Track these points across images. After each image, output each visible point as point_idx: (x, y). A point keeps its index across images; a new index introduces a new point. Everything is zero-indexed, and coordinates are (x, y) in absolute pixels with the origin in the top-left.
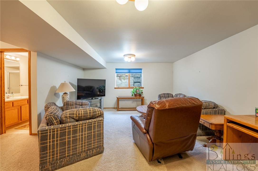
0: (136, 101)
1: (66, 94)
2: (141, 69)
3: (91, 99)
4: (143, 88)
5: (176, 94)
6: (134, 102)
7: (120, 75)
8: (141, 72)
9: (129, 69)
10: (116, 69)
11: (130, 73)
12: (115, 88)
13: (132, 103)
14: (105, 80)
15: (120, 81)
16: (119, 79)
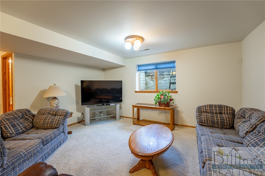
0: (165, 113)
1: (55, 99)
2: (174, 62)
3: (101, 104)
4: (177, 92)
5: (241, 109)
6: (161, 114)
7: (152, 75)
8: (174, 67)
9: (156, 64)
10: (139, 66)
11: (158, 70)
12: (136, 92)
13: (159, 114)
14: (122, 81)
15: (153, 81)
16: (151, 79)
